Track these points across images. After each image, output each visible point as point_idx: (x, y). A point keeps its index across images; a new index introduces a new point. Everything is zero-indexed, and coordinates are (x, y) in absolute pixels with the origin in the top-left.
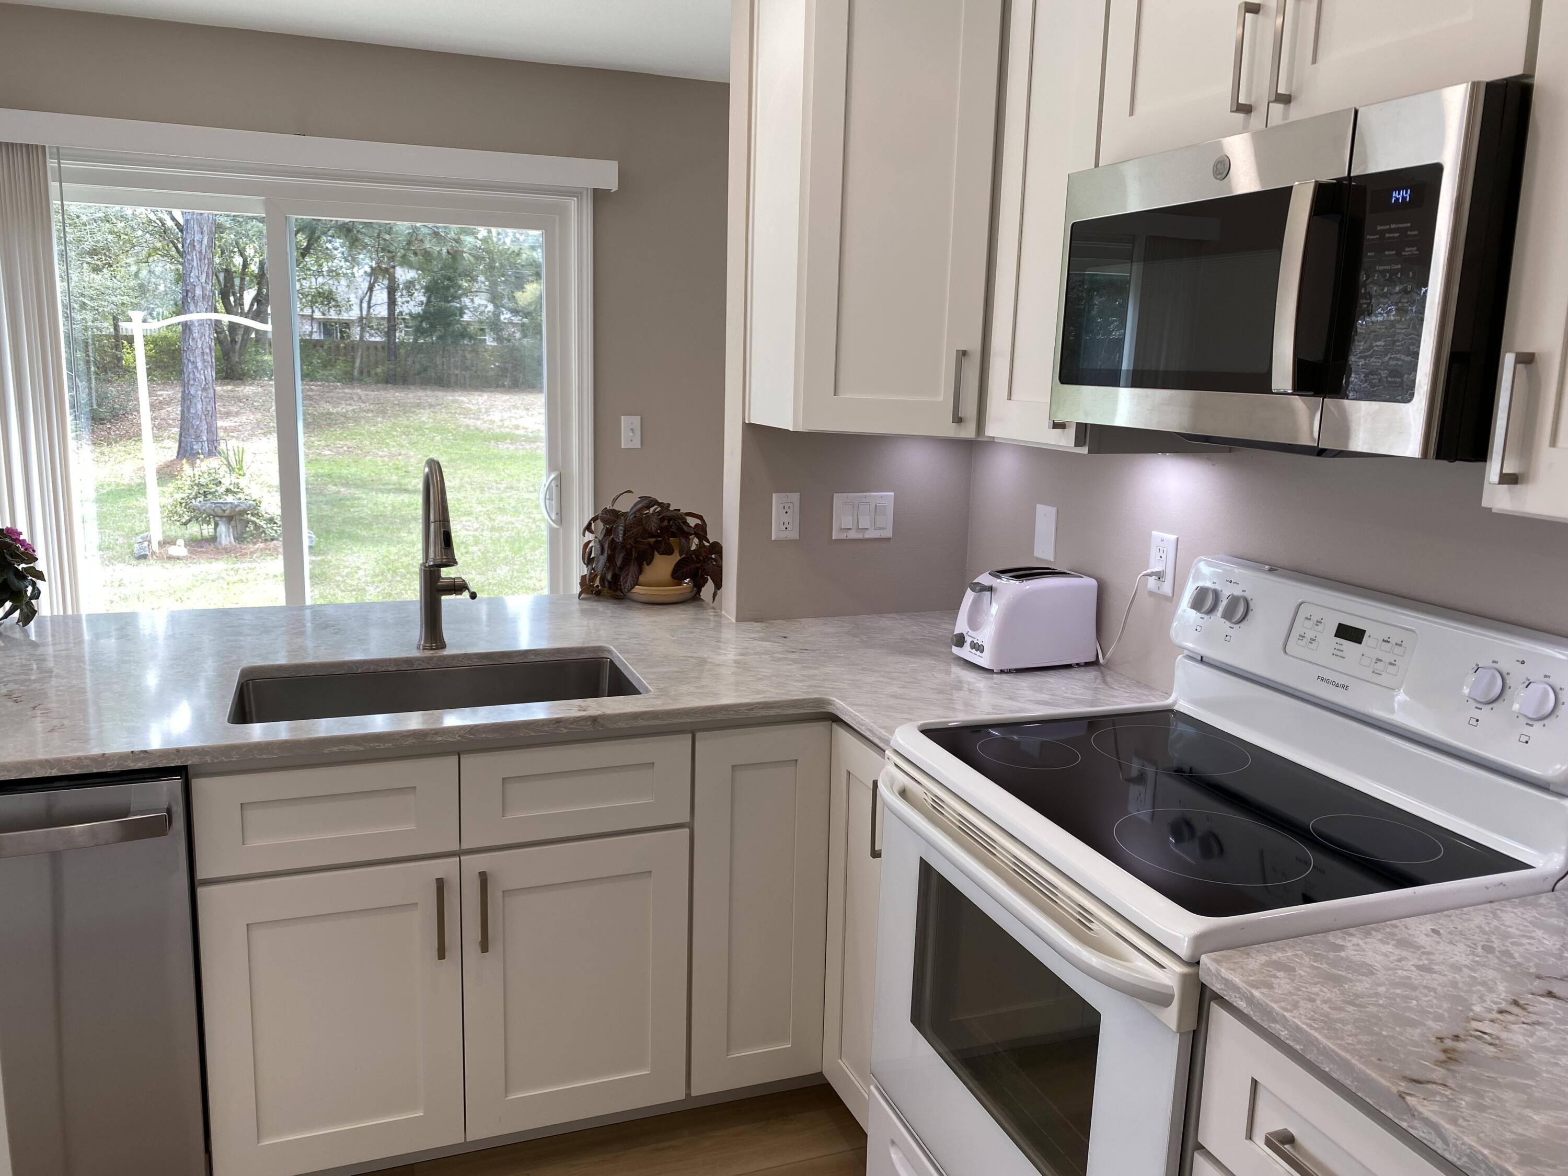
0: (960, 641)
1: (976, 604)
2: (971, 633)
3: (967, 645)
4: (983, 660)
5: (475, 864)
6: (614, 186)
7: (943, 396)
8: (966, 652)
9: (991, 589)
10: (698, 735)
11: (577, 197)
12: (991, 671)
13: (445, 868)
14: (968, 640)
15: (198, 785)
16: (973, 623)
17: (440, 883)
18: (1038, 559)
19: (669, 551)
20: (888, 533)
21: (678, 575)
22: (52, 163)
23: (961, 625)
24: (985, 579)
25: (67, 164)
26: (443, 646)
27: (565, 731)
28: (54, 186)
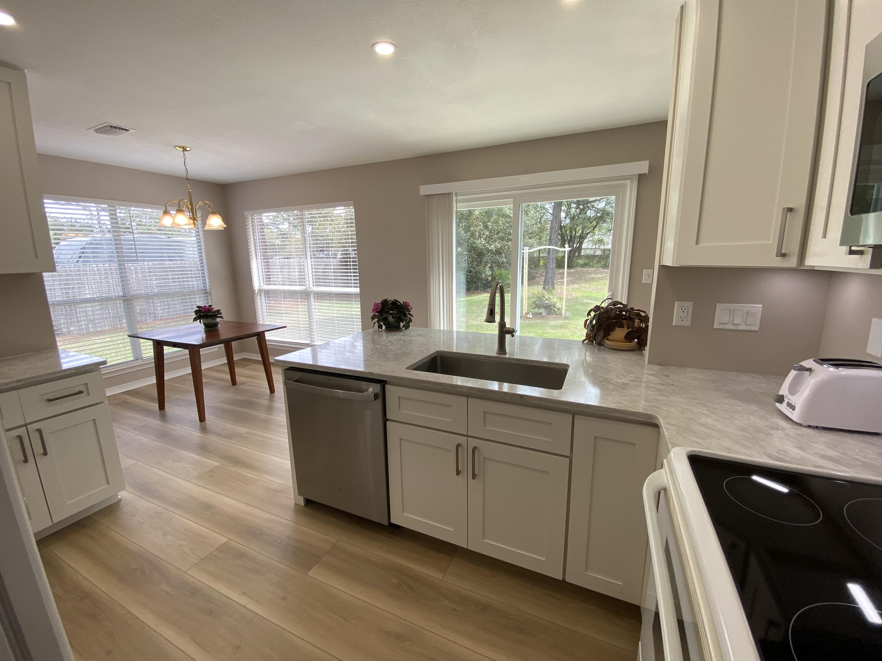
0: (781, 399)
1: (796, 377)
2: (789, 396)
3: (785, 403)
4: (795, 415)
5: (473, 443)
6: (646, 171)
7: (772, 241)
8: (783, 407)
9: (810, 370)
10: (576, 416)
11: (631, 180)
12: (800, 425)
13: (462, 440)
14: (786, 400)
15: (388, 387)
16: (793, 390)
17: (458, 446)
18: (869, 355)
19: (622, 326)
20: (756, 328)
21: (629, 338)
22: (454, 198)
23: (784, 390)
24: (809, 363)
25: (459, 198)
26: (505, 353)
27: (508, 398)
28: (454, 205)
